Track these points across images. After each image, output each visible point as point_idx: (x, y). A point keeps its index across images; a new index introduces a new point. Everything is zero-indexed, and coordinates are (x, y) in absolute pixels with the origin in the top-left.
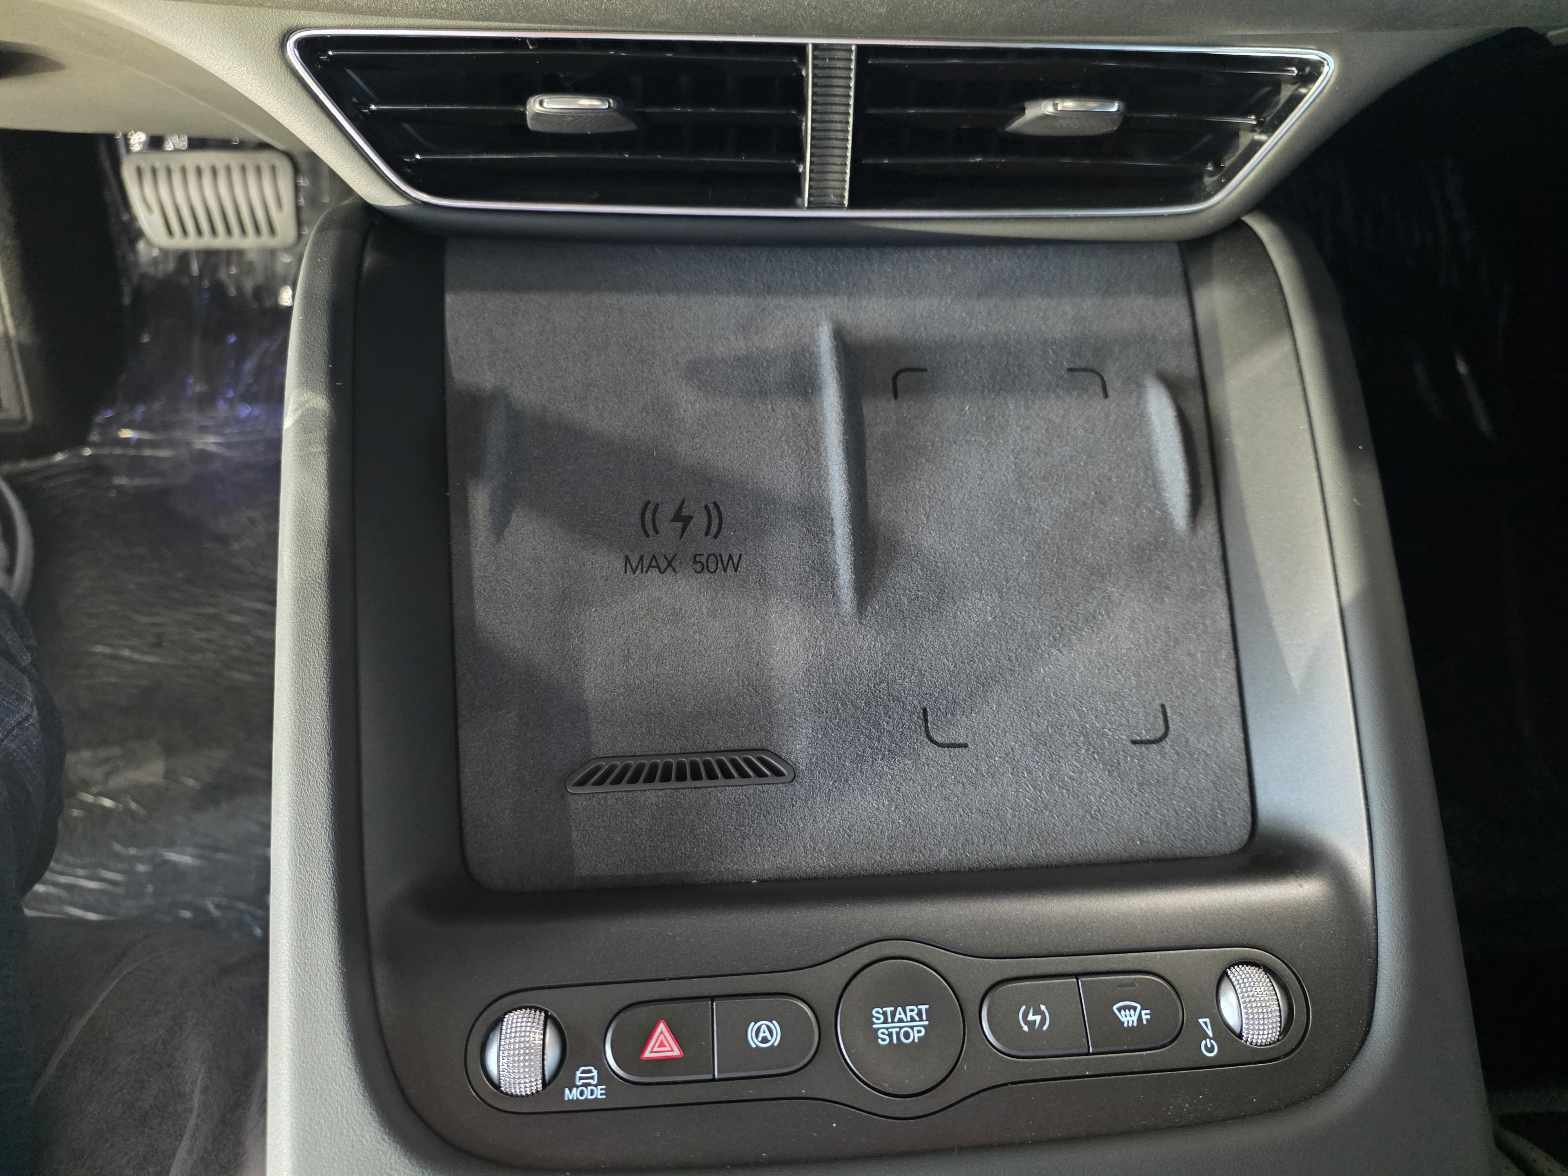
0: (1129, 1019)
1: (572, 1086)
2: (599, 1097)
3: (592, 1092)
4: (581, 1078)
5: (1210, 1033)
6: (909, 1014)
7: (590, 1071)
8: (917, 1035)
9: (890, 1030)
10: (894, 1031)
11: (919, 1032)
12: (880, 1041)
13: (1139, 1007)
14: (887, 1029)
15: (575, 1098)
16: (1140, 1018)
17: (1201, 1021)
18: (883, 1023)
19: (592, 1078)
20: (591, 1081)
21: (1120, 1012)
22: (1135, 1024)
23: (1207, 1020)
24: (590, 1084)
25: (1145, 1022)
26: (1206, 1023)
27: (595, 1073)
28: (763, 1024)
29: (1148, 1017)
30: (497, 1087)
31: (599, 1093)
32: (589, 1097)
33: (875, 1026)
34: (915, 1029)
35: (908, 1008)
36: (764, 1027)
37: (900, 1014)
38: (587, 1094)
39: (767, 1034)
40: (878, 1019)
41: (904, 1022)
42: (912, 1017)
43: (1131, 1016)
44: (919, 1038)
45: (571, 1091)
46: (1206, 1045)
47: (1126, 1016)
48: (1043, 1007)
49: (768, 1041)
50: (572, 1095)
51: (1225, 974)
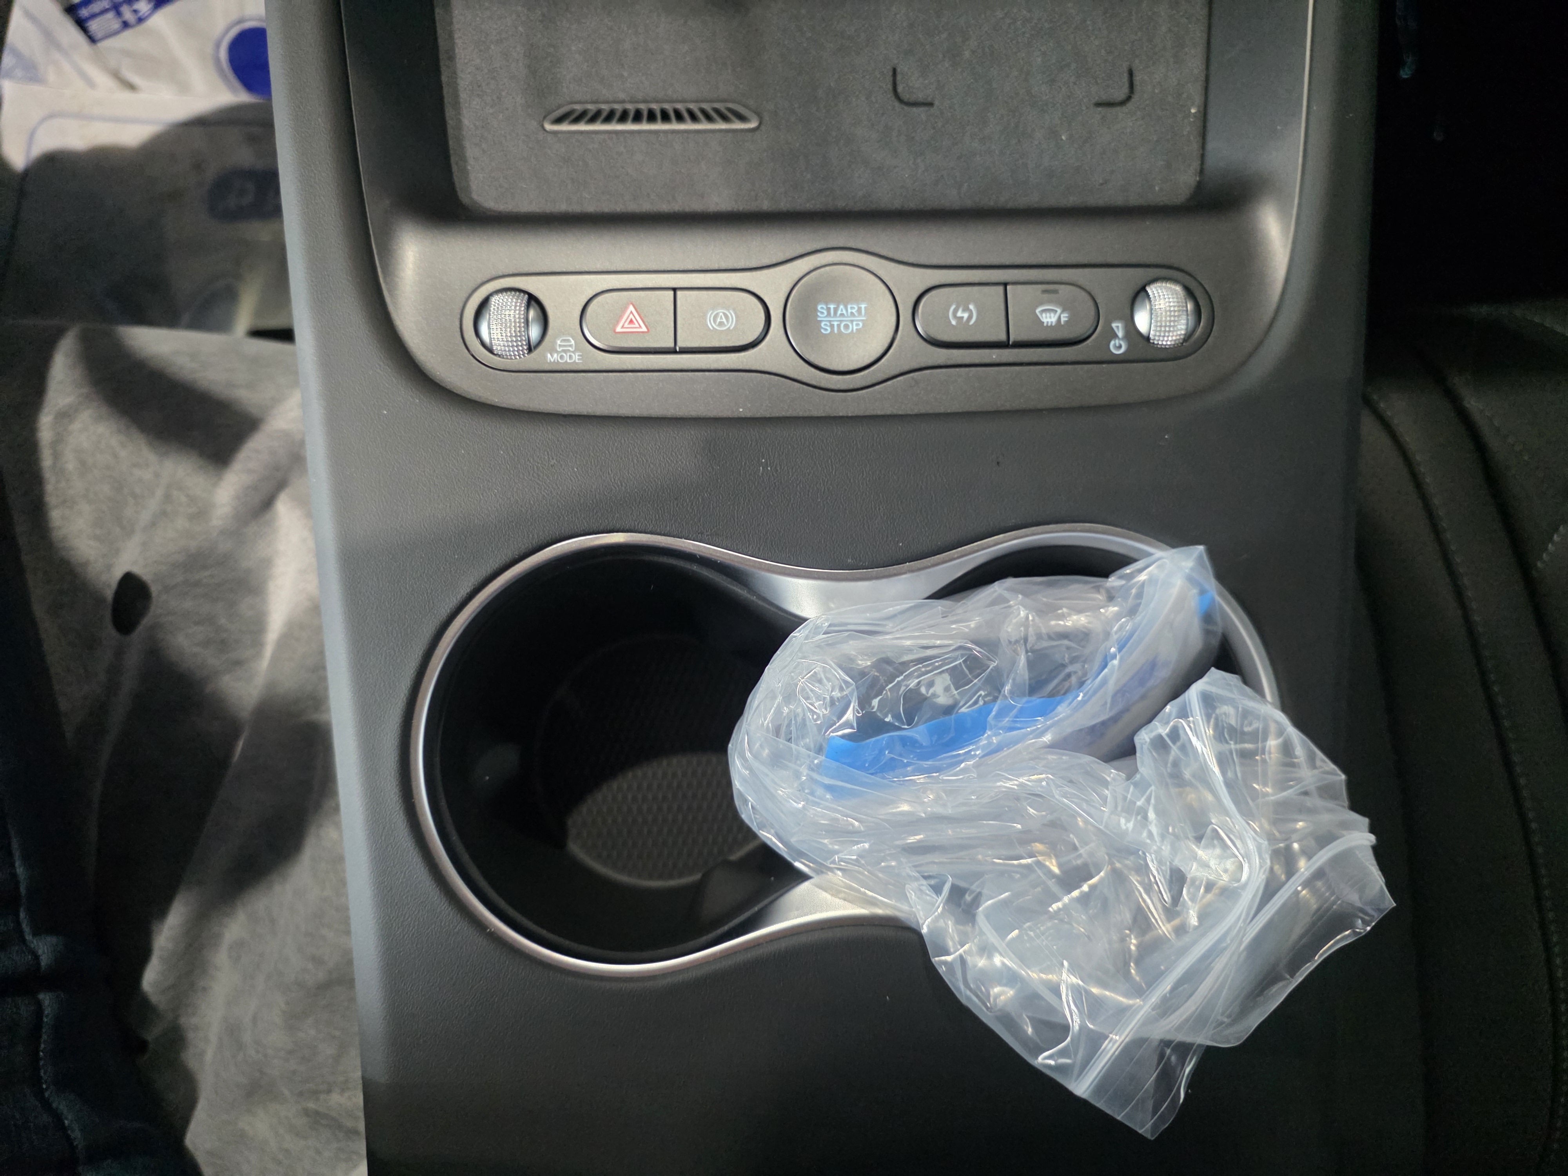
0: (1049, 319)
1: (553, 350)
2: (577, 361)
3: (571, 357)
4: (560, 346)
5: (1120, 334)
6: (849, 311)
7: (568, 341)
8: (855, 328)
9: (832, 323)
10: (836, 323)
11: (857, 325)
12: (823, 331)
13: (1059, 311)
14: (830, 321)
15: (556, 361)
16: (1059, 318)
17: (1114, 325)
18: (826, 316)
19: (571, 346)
20: (570, 349)
21: (1041, 314)
22: (1053, 324)
23: (1120, 325)
24: (569, 351)
25: (1062, 323)
26: (1118, 327)
27: (573, 342)
28: (721, 311)
29: (1066, 319)
30: (491, 351)
31: (576, 358)
32: (568, 361)
33: (819, 319)
34: (854, 323)
35: (849, 307)
36: (721, 314)
37: (842, 310)
38: (567, 358)
39: (724, 320)
40: (822, 313)
41: (846, 317)
42: (852, 313)
43: (1050, 317)
44: (856, 329)
45: (552, 356)
46: (1115, 344)
47: (1046, 317)
48: (971, 307)
49: (725, 326)
50: (552, 358)
51: (1143, 289)
